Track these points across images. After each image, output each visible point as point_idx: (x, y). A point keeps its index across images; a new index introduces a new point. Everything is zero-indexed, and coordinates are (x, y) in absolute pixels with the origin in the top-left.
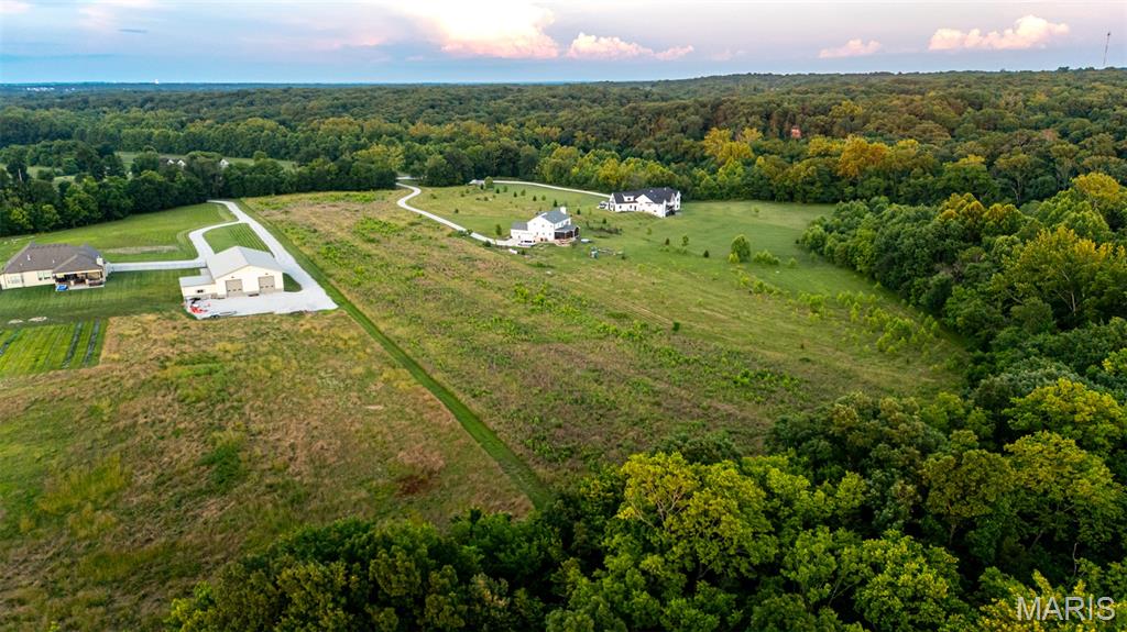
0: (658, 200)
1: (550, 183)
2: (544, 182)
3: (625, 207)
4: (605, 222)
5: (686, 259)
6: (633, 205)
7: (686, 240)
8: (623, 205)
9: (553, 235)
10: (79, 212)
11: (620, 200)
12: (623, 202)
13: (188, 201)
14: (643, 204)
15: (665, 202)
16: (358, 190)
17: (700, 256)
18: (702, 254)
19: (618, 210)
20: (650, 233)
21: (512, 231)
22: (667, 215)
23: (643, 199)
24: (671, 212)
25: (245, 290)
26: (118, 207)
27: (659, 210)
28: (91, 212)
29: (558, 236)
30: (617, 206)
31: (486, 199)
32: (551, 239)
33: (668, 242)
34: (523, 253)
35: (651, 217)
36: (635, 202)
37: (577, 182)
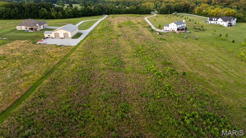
0: (225, 20)
1: (196, 15)
2: (195, 14)
3: (212, 22)
4: (202, 26)
5: (224, 42)
6: (216, 22)
7: (227, 35)
8: (212, 21)
9: (177, 29)
10: (67, 15)
11: (211, 20)
12: (212, 20)
13: (98, 14)
14: (220, 21)
15: (228, 21)
16: (140, 14)
17: (231, 42)
18: (232, 41)
19: (210, 23)
20: (215, 31)
21: (164, 27)
22: (228, 26)
23: (220, 20)
24: (230, 25)
25: (60, 37)
26: (78, 14)
27: (225, 24)
28: (71, 15)
29: (178, 30)
30: (210, 22)
31: (171, 18)
32: (176, 30)
33: (220, 35)
34: (161, 34)
35: (222, 26)
36: (217, 20)
37: (204, 14)
